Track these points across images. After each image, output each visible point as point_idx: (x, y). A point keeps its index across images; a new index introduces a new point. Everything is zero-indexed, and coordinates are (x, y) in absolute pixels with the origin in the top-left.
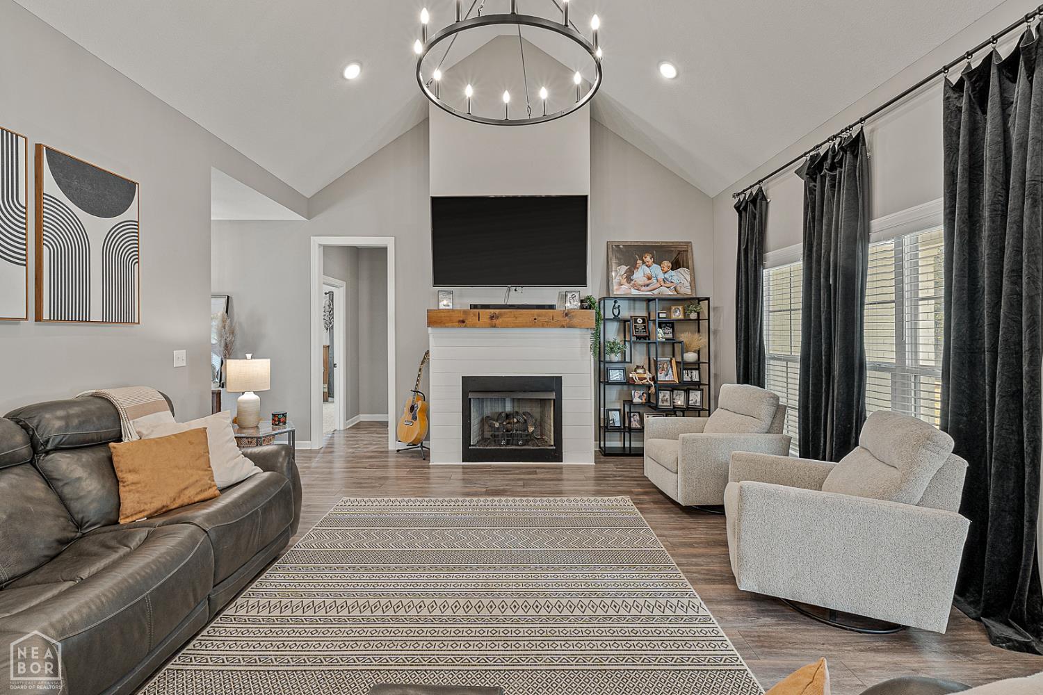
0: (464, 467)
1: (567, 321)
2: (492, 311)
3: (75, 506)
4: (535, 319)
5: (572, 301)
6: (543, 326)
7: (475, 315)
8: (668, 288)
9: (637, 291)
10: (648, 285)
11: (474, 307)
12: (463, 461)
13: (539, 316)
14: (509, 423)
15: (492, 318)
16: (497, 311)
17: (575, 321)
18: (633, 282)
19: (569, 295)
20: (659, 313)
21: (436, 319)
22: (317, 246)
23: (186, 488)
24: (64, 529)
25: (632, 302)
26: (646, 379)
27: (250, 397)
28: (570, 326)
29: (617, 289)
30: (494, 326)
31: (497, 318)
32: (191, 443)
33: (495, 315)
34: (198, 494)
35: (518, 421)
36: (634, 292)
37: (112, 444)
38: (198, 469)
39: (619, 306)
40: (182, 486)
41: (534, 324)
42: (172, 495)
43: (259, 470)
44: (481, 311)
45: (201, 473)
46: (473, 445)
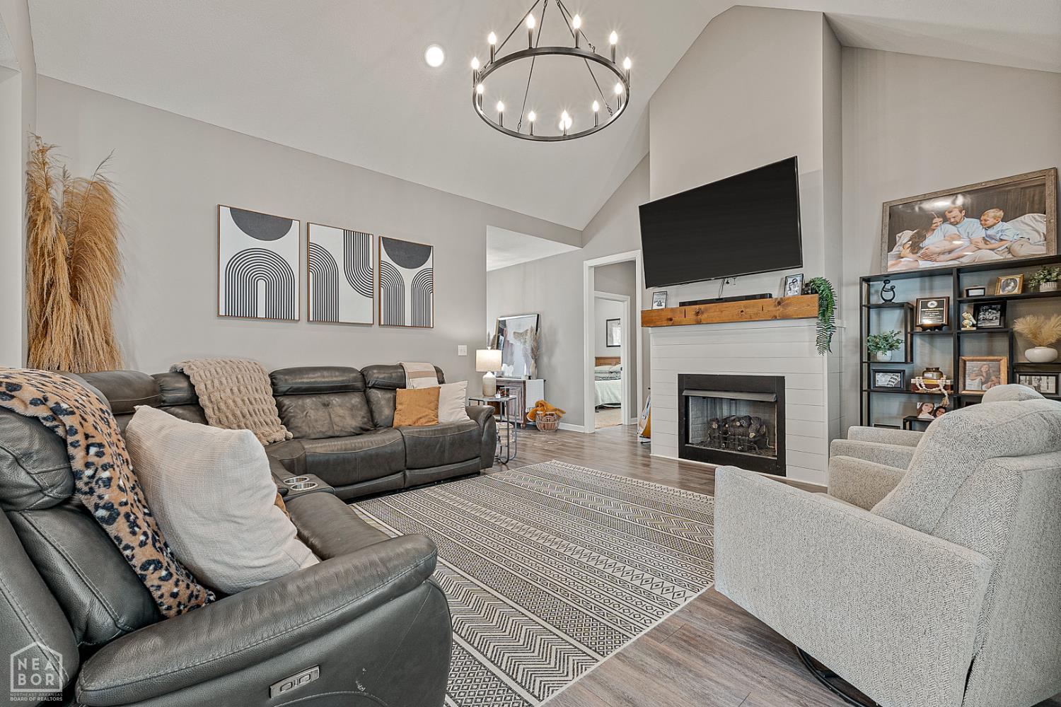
0: (680, 463)
1: (781, 310)
2: (697, 307)
3: (376, 416)
4: (742, 311)
5: (792, 287)
6: (751, 320)
7: (681, 312)
8: (992, 250)
9: (931, 263)
10: (950, 252)
11: (682, 304)
12: (679, 457)
13: (746, 307)
14: (732, 426)
15: (697, 314)
16: (702, 307)
17: (791, 310)
18: (922, 251)
19: (790, 280)
20: (967, 291)
21: (650, 320)
22: (587, 267)
23: (421, 418)
24: (365, 424)
25: (927, 279)
26: (938, 386)
27: (489, 375)
28: (785, 317)
29: (893, 265)
30: (699, 323)
31: (703, 313)
32: (429, 394)
33: (698, 312)
34: (426, 422)
35: (741, 426)
36: (924, 265)
37: (398, 389)
38: (429, 409)
39: (892, 289)
40: (419, 416)
41: (742, 318)
42: (414, 420)
43: (468, 418)
44: (687, 308)
45: (430, 411)
46: (691, 444)
